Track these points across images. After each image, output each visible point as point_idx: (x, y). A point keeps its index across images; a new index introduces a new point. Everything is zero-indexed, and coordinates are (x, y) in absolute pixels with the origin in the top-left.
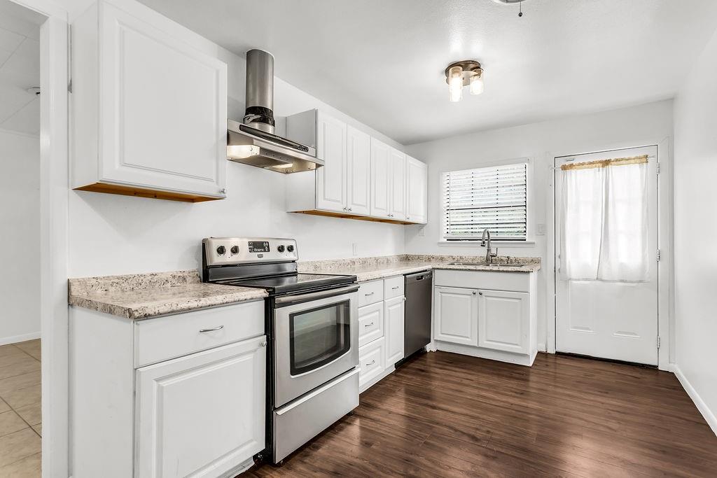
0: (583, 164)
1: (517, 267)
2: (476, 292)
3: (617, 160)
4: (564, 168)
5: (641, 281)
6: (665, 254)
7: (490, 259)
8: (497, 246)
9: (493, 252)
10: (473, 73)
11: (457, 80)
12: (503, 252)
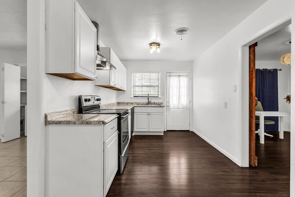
0: (174, 75)
1: (160, 105)
2: (149, 114)
3: (181, 75)
4: (169, 76)
5: (187, 108)
6: (191, 101)
7: (149, 103)
8: (151, 99)
9: (150, 101)
10: (158, 46)
11: (154, 48)
12: (153, 101)
